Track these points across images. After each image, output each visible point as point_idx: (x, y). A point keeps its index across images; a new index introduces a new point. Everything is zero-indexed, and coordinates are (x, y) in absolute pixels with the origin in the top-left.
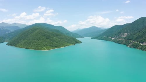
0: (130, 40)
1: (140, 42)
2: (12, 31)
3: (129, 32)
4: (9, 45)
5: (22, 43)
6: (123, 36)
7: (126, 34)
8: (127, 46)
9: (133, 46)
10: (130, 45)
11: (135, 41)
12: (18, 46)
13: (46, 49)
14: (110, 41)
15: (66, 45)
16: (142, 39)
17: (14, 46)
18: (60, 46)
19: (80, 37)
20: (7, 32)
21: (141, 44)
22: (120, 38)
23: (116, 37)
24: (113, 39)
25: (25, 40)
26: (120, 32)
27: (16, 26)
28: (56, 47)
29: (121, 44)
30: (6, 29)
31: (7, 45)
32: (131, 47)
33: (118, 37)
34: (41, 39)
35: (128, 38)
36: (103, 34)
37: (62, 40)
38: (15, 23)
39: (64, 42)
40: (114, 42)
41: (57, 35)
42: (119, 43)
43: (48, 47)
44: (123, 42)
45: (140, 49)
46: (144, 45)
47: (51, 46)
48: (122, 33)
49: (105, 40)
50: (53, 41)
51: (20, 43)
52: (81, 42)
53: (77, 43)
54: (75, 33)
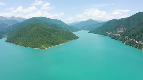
0: (126, 36)
1: (135, 40)
2: (11, 25)
3: (125, 28)
4: (8, 42)
5: (21, 41)
6: (119, 31)
7: (122, 29)
8: (123, 43)
9: (129, 43)
10: (125, 42)
11: (131, 39)
12: (17, 43)
13: (44, 47)
14: (106, 36)
15: (64, 42)
16: (137, 37)
17: (13, 43)
18: (57, 44)
19: (77, 30)
20: (6, 26)
21: (137, 42)
22: (116, 33)
23: (112, 32)
24: (110, 34)
25: (23, 37)
26: (116, 28)
27: (14, 20)
28: (54, 44)
29: (117, 40)
30: (4, 23)
31: (6, 41)
32: (126, 44)
33: (114, 32)
34: (39, 36)
35: (124, 34)
36: (100, 28)
37: (60, 36)
38: (13, 17)
39: (62, 38)
40: (110, 37)
41: (55, 31)
42: (115, 39)
43: (46, 45)
44: (119, 38)
45: (135, 47)
46: (140, 43)
47: (49, 44)
48: (118, 28)
49: (102, 35)
50: (51, 38)
51: (18, 40)
52: (78, 38)
53: (74, 38)
54: (73, 27)
